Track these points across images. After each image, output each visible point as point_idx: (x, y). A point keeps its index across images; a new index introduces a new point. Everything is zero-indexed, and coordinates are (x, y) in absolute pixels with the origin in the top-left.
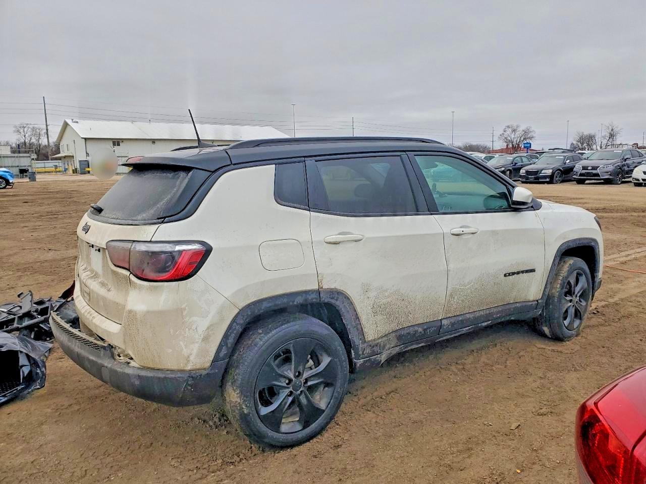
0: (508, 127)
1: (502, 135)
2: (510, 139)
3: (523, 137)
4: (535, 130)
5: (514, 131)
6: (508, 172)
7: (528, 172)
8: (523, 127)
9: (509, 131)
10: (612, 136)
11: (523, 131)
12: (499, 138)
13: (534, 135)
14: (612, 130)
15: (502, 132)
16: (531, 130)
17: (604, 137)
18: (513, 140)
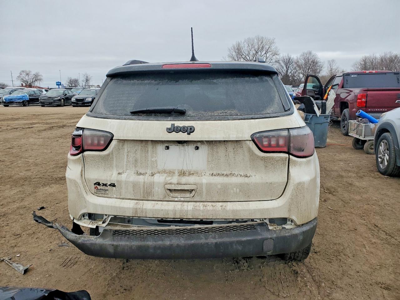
0: (23, 71)
1: (19, 77)
2: (25, 80)
3: (34, 79)
4: (42, 75)
5: (27, 74)
6: (63, 100)
7: (77, 100)
8: (33, 72)
9: (24, 75)
10: (87, 80)
11: (34, 75)
12: (17, 78)
13: (42, 78)
14: (87, 77)
15: (19, 75)
16: (40, 74)
17: (83, 81)
18: (27, 80)
